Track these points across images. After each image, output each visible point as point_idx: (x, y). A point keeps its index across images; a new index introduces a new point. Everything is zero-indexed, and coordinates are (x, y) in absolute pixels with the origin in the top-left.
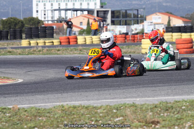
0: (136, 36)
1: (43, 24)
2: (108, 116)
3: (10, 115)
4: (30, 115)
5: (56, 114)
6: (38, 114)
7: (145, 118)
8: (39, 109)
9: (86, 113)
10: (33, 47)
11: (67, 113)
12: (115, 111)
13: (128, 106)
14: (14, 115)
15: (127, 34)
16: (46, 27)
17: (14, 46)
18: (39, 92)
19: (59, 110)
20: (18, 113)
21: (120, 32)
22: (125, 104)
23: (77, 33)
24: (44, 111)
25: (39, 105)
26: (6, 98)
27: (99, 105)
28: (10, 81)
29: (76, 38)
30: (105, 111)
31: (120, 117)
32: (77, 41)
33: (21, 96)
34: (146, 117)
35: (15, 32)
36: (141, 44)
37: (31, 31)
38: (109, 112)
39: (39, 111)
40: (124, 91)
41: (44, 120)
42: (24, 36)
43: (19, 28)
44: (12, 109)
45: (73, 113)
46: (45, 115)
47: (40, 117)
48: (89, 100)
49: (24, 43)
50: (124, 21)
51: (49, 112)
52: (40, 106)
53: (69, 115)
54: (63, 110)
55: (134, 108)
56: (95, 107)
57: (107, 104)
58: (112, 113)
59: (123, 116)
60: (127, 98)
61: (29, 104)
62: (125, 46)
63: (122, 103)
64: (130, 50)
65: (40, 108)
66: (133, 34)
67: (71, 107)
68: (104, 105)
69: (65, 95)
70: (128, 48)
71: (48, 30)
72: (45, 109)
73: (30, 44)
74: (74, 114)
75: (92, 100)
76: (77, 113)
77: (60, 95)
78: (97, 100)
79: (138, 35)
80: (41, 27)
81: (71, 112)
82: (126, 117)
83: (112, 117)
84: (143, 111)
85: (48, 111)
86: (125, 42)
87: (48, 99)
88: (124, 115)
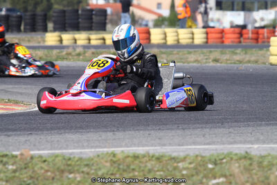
0: (260, 31)
1: (88, 5)
2: (197, 174)
3: (14, 167)
4: (51, 169)
5: (100, 169)
6: (67, 168)
7: (266, 181)
8: (70, 159)
9: (156, 169)
10: (67, 47)
11: (121, 167)
12: (210, 166)
13: (235, 158)
14: (21, 169)
15: (244, 27)
16: (92, 10)
17: (31, 44)
18: (71, 128)
19: (106, 162)
20: (30, 165)
21: (231, 23)
22: (231, 153)
23: (151, 24)
24: (78, 163)
25: (70, 151)
26: (11, 138)
27: (182, 155)
28: (20, 108)
29: (148, 33)
30: (192, 166)
31: (219, 178)
32: (149, 39)
33: (37, 134)
34: (267, 178)
35: (34, 17)
36: (269, 46)
37: (65, 16)
38: (199, 168)
39: (69, 163)
40: (231, 130)
41: (79, 179)
42: (50, 26)
43: (42, 11)
44: (19, 157)
45: (132, 167)
46: (81, 170)
47: (71, 173)
48: (164, 145)
49: (51, 38)
50: (241, 4)
51: (87, 165)
52: (71, 154)
53: (124, 171)
54: (114, 162)
55: (247, 163)
56: (174, 158)
57: (197, 153)
58: (205, 170)
59: (225, 176)
60: (235, 142)
61: (51, 149)
62: (239, 51)
63: (226, 152)
64: (247, 57)
65: (72, 157)
66: (256, 28)
67: (128, 157)
68: (191, 154)
69: (120, 134)
70: (246, 53)
71: (96, 15)
72: (80, 159)
73: (61, 41)
74: (133, 169)
75: (170, 145)
76: (140, 167)
77: (110, 134)
78: (179, 145)
79: (265, 30)
80: (84, 10)
81: (128, 166)
82: (231, 178)
83: (205, 177)
84: (263, 167)
85: (85, 163)
86: (240, 42)
87: (88, 141)
88: (228, 174)
